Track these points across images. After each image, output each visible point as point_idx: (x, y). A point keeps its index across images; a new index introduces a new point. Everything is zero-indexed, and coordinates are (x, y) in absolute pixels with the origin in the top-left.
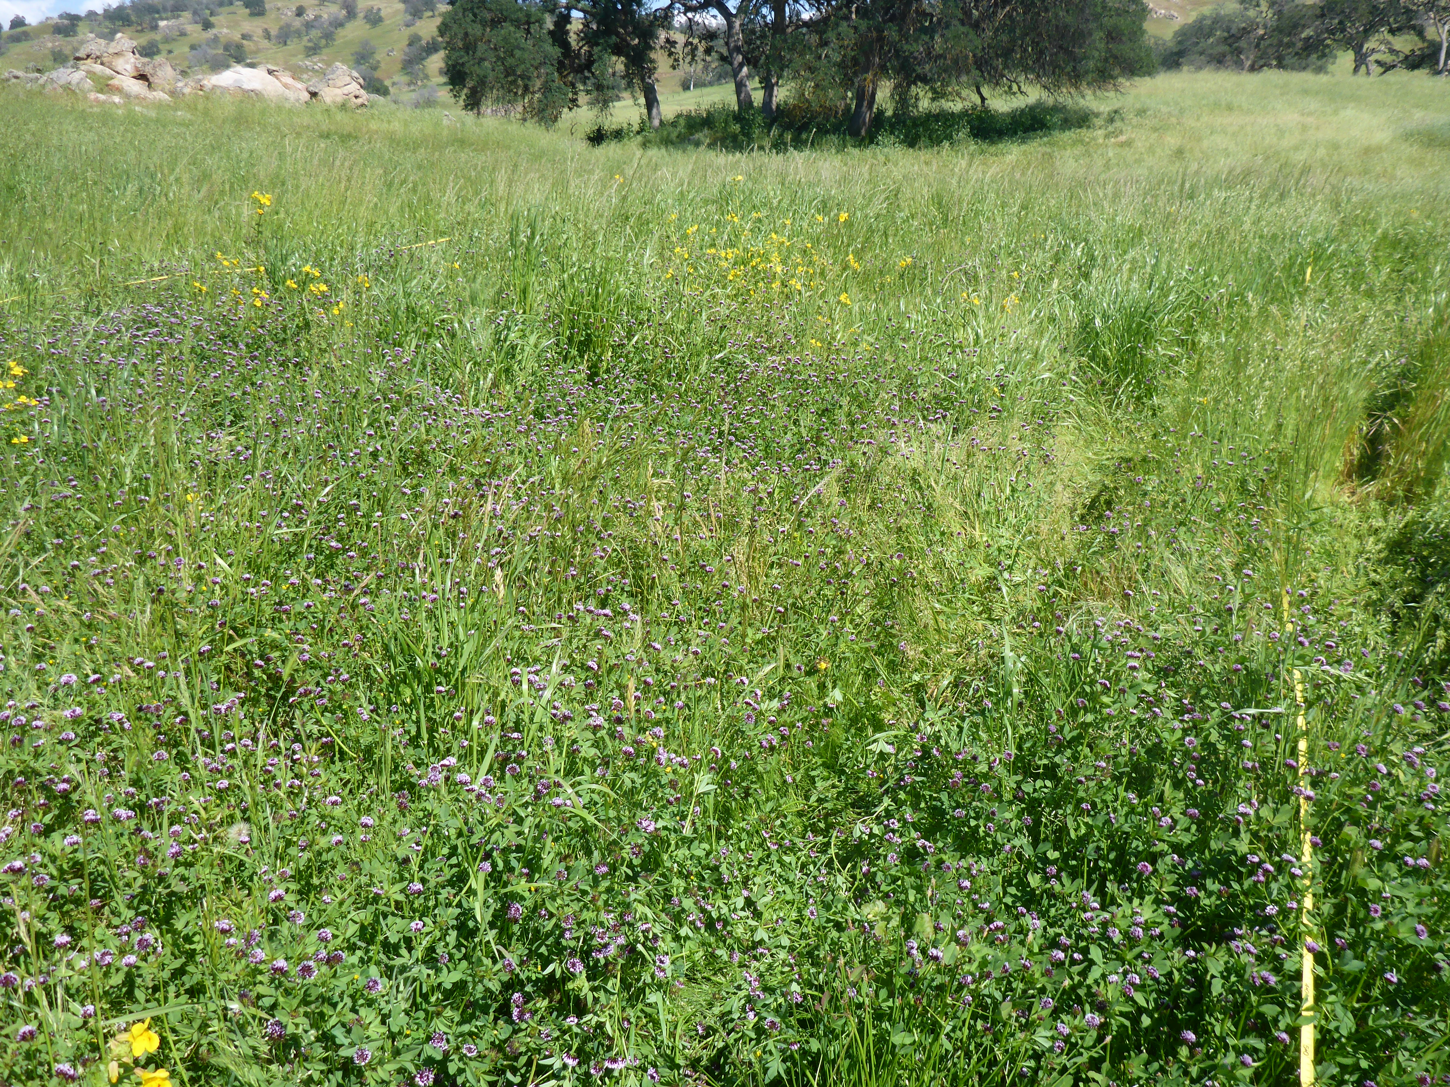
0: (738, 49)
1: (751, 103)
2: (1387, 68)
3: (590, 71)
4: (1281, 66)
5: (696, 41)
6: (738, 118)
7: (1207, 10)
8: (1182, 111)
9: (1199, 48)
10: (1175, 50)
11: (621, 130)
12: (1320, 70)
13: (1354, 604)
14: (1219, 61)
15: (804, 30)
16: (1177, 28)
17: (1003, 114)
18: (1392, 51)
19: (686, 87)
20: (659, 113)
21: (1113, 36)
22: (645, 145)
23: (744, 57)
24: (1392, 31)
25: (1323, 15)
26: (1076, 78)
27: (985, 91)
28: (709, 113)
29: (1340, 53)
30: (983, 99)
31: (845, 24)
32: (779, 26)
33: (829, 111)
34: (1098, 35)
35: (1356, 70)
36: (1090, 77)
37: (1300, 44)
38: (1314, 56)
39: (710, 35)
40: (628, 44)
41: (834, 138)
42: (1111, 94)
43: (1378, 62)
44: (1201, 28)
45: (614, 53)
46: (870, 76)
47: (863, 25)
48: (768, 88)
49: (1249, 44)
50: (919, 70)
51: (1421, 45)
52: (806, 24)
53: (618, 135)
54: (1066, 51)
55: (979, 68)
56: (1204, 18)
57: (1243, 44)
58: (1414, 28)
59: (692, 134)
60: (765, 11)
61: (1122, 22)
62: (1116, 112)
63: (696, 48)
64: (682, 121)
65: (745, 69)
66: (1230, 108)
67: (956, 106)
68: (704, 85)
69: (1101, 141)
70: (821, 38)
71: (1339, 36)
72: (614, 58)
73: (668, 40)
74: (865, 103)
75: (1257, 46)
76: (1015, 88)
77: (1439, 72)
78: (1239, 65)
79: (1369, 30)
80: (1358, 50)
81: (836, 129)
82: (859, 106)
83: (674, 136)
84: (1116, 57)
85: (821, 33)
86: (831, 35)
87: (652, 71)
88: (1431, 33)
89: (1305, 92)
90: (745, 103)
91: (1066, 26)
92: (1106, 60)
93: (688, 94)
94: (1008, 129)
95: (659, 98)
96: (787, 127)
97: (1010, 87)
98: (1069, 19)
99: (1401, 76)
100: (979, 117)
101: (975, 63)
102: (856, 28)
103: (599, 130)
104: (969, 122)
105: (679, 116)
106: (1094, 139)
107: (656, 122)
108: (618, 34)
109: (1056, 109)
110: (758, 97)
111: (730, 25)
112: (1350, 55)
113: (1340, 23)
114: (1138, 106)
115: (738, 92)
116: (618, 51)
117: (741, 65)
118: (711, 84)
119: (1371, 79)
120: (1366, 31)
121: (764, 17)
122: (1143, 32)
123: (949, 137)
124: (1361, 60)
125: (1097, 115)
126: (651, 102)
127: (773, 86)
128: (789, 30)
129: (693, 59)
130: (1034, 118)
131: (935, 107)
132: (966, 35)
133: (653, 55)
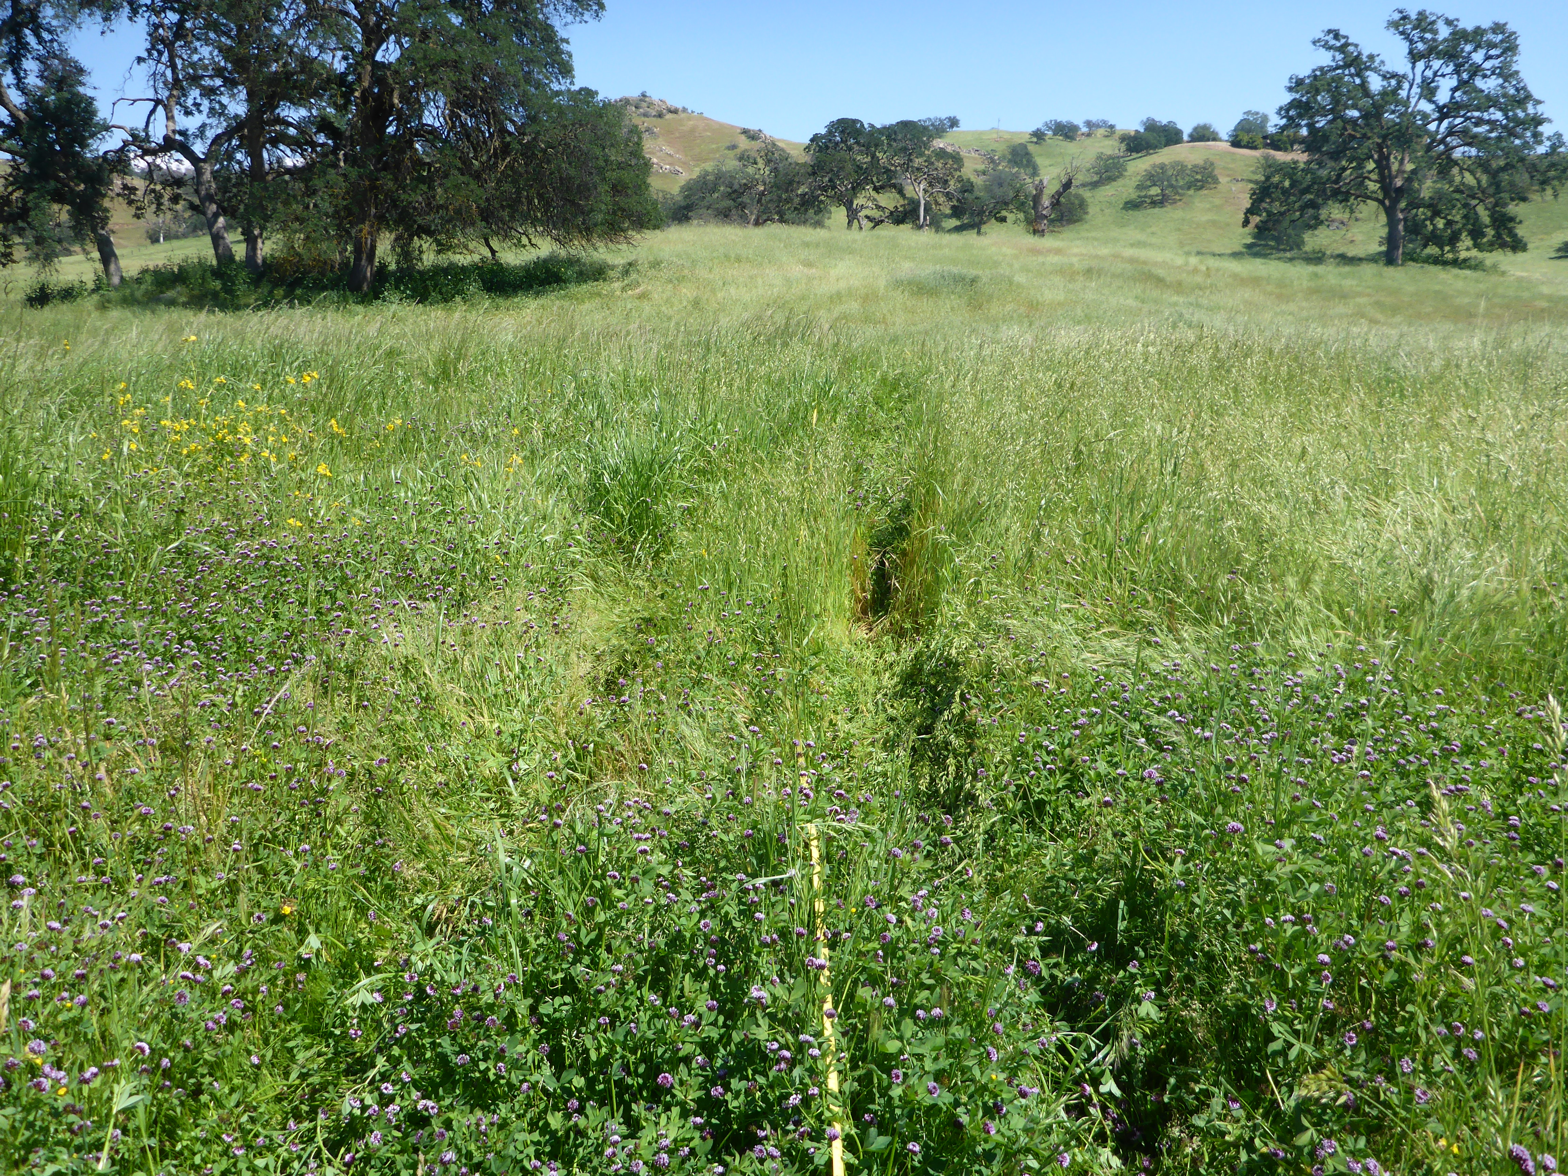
0: (210, 198)
1: (231, 257)
2: (877, 223)
3: (24, 221)
4: (782, 220)
5: (158, 187)
6: (217, 273)
7: (709, 166)
8: (694, 262)
9: (705, 203)
10: (683, 204)
11: (72, 289)
12: (819, 224)
13: (872, 744)
14: (725, 215)
15: (287, 177)
16: (683, 183)
17: (515, 267)
18: (878, 207)
19: (155, 240)
20: (119, 269)
21: (617, 189)
22: (103, 306)
23: (219, 206)
24: (876, 189)
25: (814, 173)
26: (587, 231)
27: (495, 243)
28: (181, 268)
29: (833, 209)
30: (493, 252)
31: (333, 171)
32: (257, 171)
33: (324, 265)
34: (603, 188)
35: (850, 223)
36: (599, 229)
37: (797, 200)
38: (811, 211)
39: (177, 181)
40: (72, 190)
41: (334, 295)
42: (624, 247)
43: (867, 217)
44: (705, 183)
45: (55, 201)
46: (366, 227)
47: (354, 173)
48: (251, 241)
49: (752, 199)
50: (420, 221)
51: (902, 202)
52: (288, 171)
53: (68, 294)
54: (573, 203)
55: (485, 219)
56: (707, 173)
57: (745, 199)
58: (894, 186)
59: (162, 292)
60: (239, 156)
61: (627, 176)
62: (630, 264)
63: (161, 196)
64: (149, 278)
65: (221, 220)
66: (738, 260)
67: (462, 259)
68: (177, 237)
69: (618, 293)
70: (306, 186)
71: (831, 193)
72: (56, 207)
73: (125, 187)
74: (364, 256)
75: (759, 201)
76: (525, 240)
77: (920, 227)
78: (744, 220)
79: (857, 188)
80: (849, 205)
81: (334, 285)
82: (358, 259)
83: (138, 294)
84: (624, 210)
85: (306, 181)
86: (318, 183)
87: (105, 221)
88: (909, 191)
89: (807, 245)
90: (225, 257)
91: (570, 178)
92: (614, 213)
93: (157, 247)
94: (522, 283)
95: (117, 252)
96: (276, 284)
97: (519, 241)
98: (572, 172)
99: (889, 231)
100: (491, 271)
101: (481, 215)
102: (345, 175)
103: (42, 289)
104: (479, 275)
105: (145, 271)
106: (613, 291)
107: (116, 280)
108: (58, 179)
109: (571, 262)
110: (240, 251)
111: (199, 172)
112: (843, 211)
113: (830, 180)
114: (651, 258)
115: (216, 246)
116: (59, 197)
117: (216, 216)
118: (185, 236)
119: (864, 233)
120: (853, 188)
121: (240, 163)
122: (648, 186)
123: (460, 292)
124: (852, 215)
125: (613, 267)
126: (107, 256)
127: (256, 238)
128: (270, 177)
129: (158, 209)
130: (548, 271)
131: (444, 260)
132: (467, 185)
133: (106, 203)
